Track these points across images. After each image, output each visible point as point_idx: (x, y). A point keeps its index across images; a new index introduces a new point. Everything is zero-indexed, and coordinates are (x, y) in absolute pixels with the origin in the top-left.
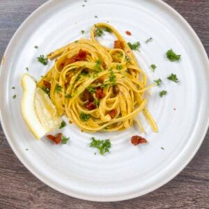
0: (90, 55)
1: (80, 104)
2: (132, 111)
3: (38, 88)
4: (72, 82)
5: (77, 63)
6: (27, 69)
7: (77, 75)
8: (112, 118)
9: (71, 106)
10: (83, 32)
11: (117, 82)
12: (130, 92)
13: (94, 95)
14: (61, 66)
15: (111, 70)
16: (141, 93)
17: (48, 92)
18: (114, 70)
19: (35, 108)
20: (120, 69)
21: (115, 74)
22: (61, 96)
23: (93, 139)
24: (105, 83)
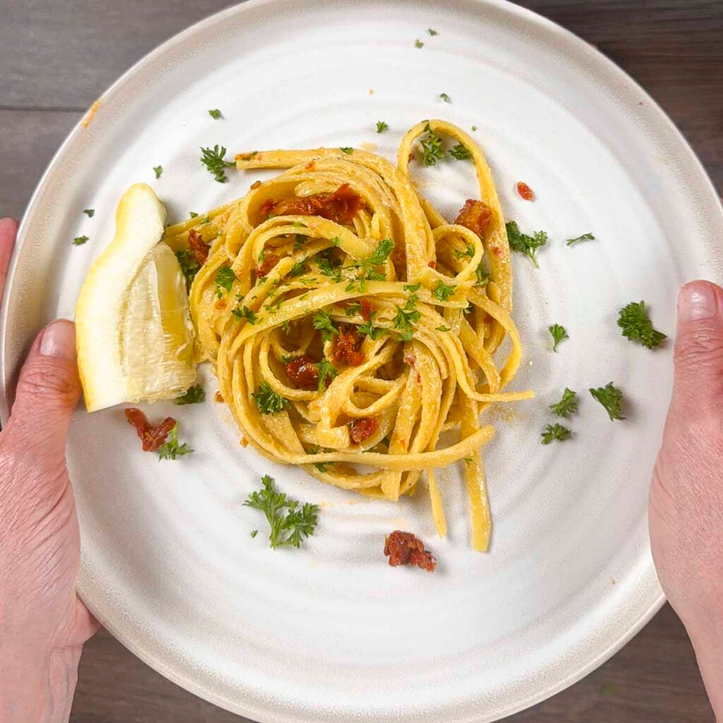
0: (370, 212)
1: (271, 354)
2: (426, 450)
3: (165, 247)
4: (273, 275)
5: (318, 221)
6: (158, 171)
7: (300, 258)
8: (353, 443)
9: (241, 350)
10: (382, 128)
11: (417, 335)
12: (445, 384)
13: (328, 345)
14: (264, 209)
15: (413, 288)
16: (480, 404)
17: (189, 273)
18: (425, 295)
19: (125, 306)
20: (444, 297)
21: (420, 309)
22: (221, 305)
23: (268, 481)
24: (376, 323)
